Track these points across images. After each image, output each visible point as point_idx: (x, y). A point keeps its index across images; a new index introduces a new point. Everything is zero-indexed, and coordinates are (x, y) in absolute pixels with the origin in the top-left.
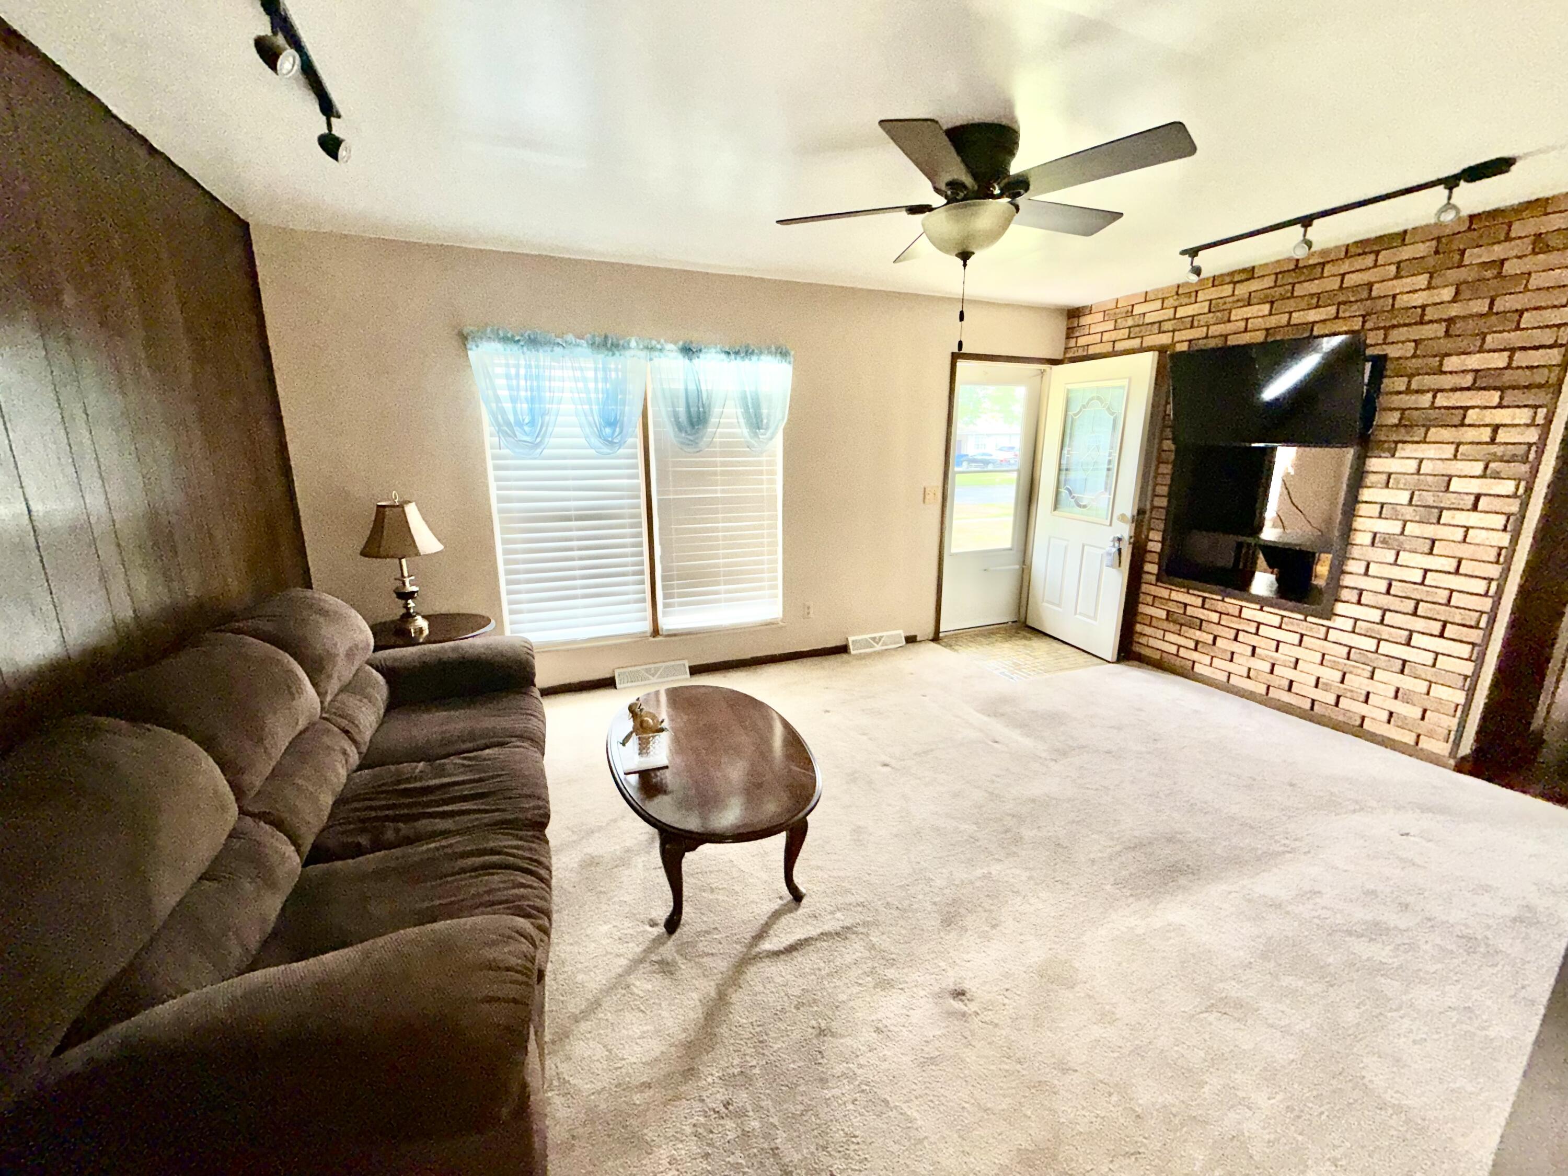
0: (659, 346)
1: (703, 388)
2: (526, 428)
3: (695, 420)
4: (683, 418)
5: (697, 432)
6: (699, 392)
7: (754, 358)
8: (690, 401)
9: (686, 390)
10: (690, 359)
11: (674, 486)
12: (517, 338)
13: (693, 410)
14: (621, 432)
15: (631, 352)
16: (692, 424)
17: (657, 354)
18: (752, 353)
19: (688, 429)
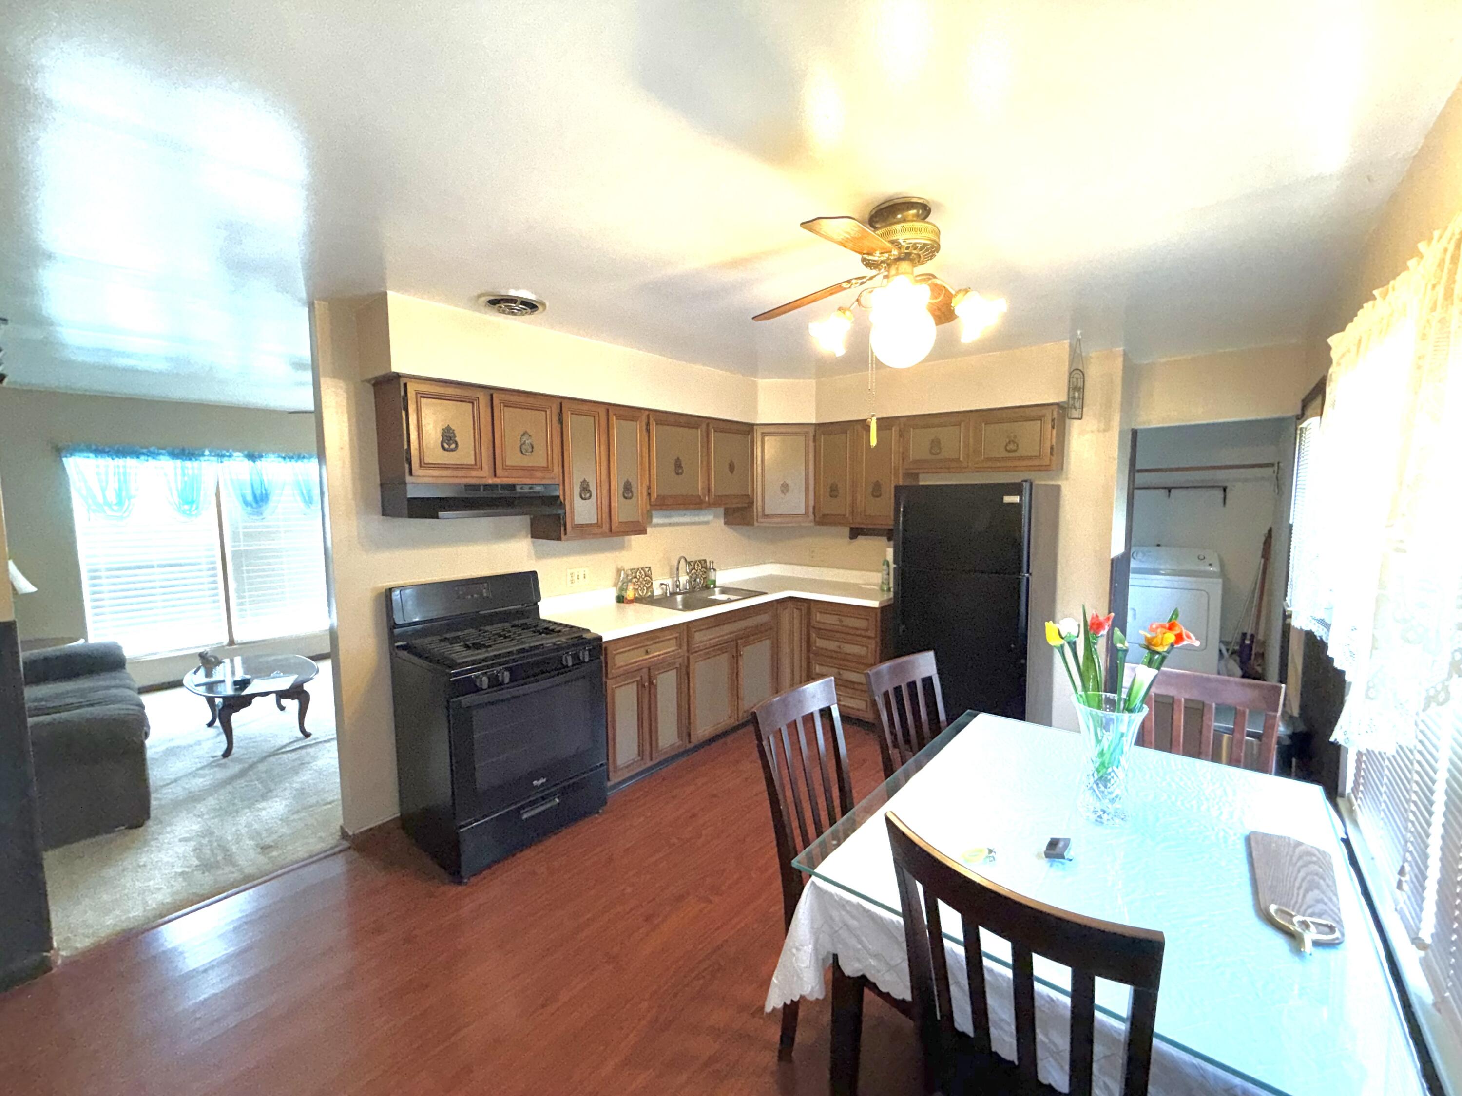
0: (228, 454)
1: (265, 478)
2: (115, 508)
3: (259, 499)
4: (250, 498)
5: (260, 507)
6: (262, 482)
7: (305, 461)
8: (255, 486)
9: (251, 480)
10: (254, 462)
11: (244, 541)
12: (107, 450)
13: (258, 492)
14: (197, 508)
15: (206, 458)
16: (257, 502)
17: (226, 458)
18: (304, 457)
19: (254, 505)
